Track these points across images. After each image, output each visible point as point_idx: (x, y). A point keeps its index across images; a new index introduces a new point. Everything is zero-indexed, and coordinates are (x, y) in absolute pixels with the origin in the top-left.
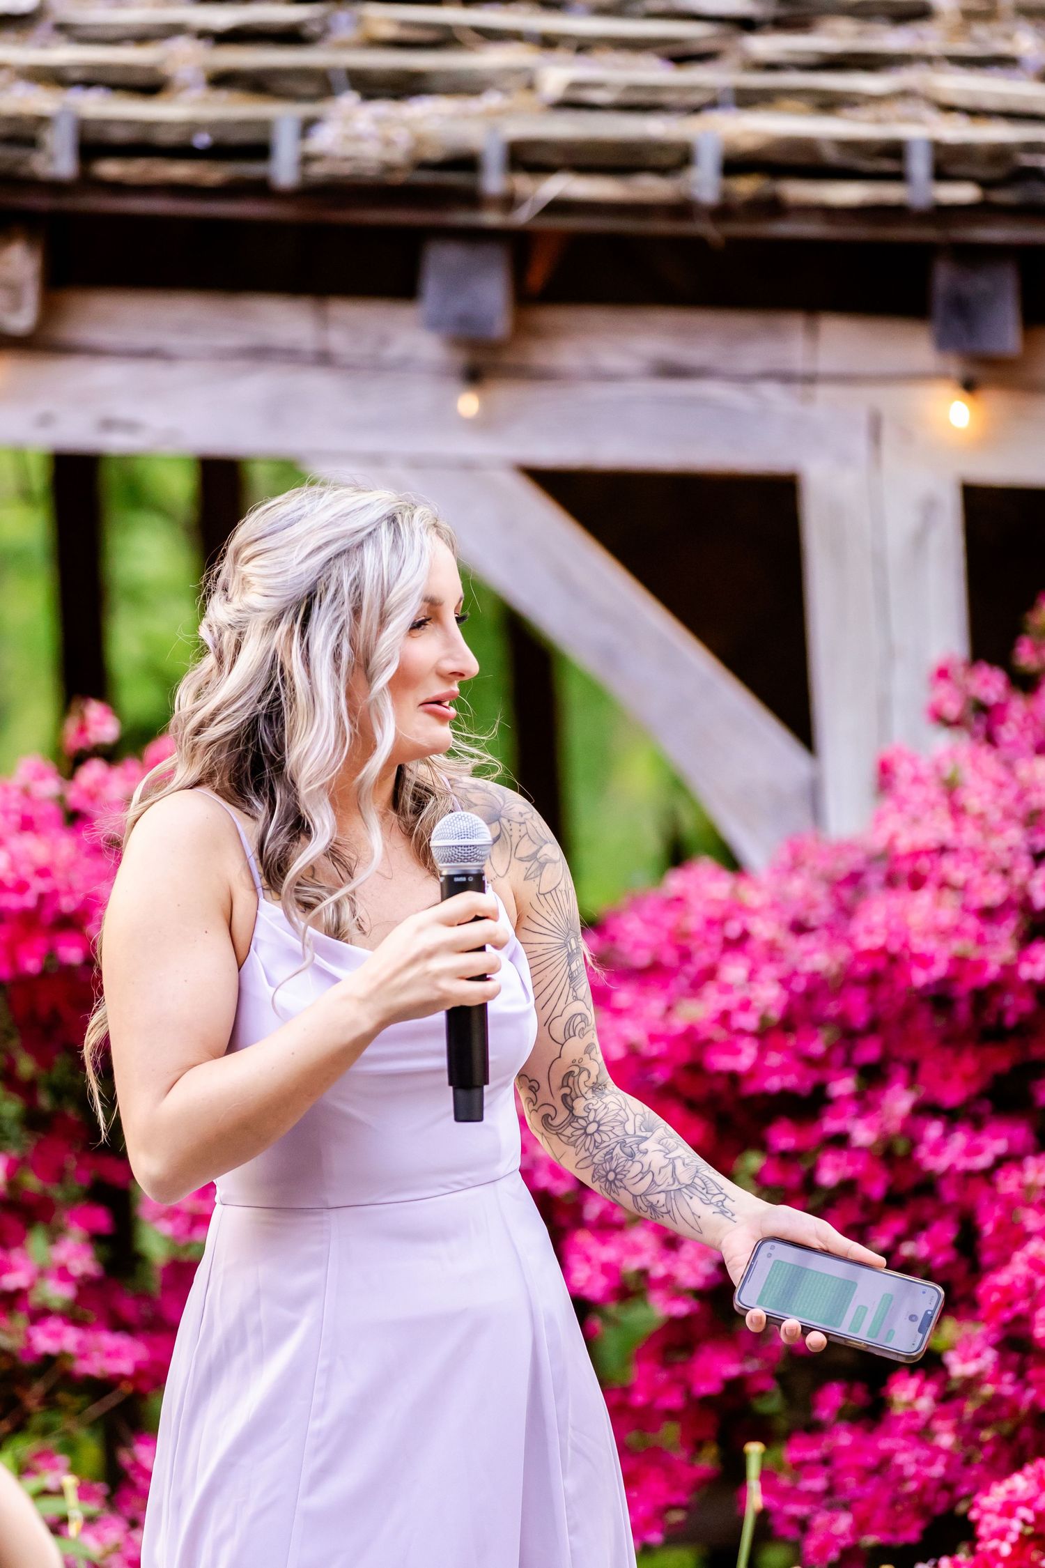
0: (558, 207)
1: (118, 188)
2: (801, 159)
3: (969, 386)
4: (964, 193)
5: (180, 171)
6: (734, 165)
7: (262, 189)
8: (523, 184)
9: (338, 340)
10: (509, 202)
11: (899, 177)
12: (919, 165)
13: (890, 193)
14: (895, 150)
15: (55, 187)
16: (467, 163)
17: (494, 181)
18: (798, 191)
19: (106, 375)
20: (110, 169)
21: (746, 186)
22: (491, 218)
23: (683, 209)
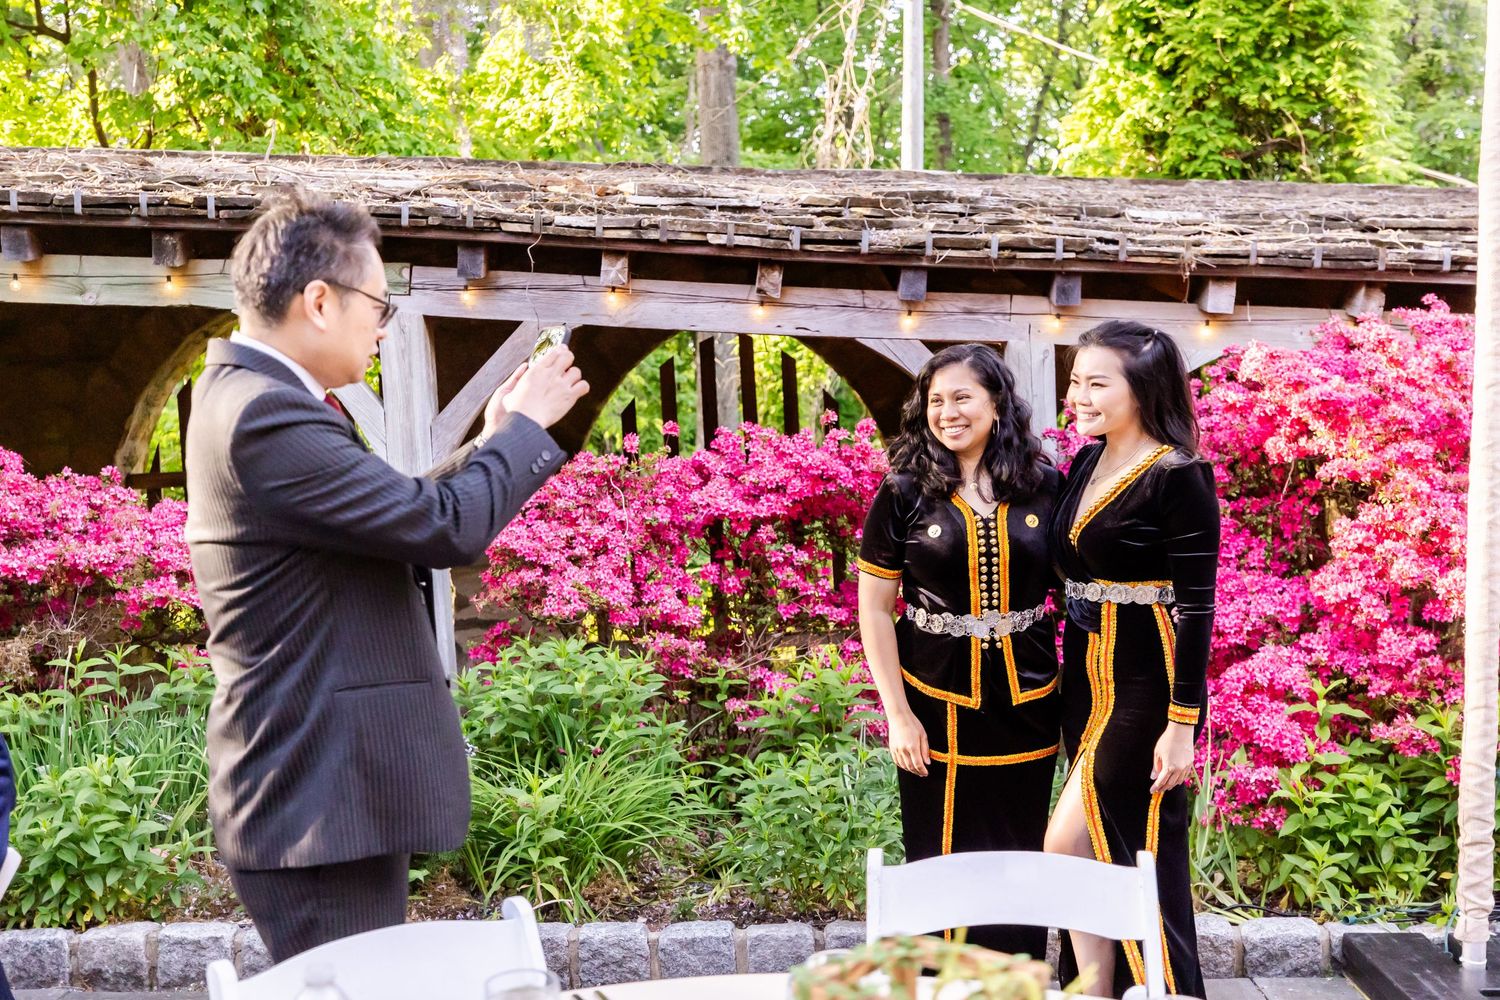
0: (948, 259)
1: (810, 253)
2: (1022, 245)
3: (1058, 316)
4: (1072, 255)
5: (832, 248)
6: (1002, 247)
7: (857, 253)
8: (938, 253)
9: (868, 302)
10: (933, 258)
11: (1053, 251)
12: (1059, 247)
13: (1050, 255)
14: (1053, 242)
15: (791, 252)
16: (921, 246)
17: (929, 251)
18: (1020, 255)
19: (798, 312)
20: (809, 247)
21: (1007, 253)
22: (925, 263)
23: (986, 260)
